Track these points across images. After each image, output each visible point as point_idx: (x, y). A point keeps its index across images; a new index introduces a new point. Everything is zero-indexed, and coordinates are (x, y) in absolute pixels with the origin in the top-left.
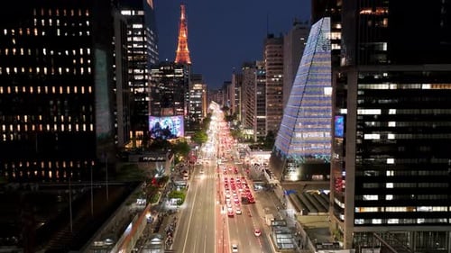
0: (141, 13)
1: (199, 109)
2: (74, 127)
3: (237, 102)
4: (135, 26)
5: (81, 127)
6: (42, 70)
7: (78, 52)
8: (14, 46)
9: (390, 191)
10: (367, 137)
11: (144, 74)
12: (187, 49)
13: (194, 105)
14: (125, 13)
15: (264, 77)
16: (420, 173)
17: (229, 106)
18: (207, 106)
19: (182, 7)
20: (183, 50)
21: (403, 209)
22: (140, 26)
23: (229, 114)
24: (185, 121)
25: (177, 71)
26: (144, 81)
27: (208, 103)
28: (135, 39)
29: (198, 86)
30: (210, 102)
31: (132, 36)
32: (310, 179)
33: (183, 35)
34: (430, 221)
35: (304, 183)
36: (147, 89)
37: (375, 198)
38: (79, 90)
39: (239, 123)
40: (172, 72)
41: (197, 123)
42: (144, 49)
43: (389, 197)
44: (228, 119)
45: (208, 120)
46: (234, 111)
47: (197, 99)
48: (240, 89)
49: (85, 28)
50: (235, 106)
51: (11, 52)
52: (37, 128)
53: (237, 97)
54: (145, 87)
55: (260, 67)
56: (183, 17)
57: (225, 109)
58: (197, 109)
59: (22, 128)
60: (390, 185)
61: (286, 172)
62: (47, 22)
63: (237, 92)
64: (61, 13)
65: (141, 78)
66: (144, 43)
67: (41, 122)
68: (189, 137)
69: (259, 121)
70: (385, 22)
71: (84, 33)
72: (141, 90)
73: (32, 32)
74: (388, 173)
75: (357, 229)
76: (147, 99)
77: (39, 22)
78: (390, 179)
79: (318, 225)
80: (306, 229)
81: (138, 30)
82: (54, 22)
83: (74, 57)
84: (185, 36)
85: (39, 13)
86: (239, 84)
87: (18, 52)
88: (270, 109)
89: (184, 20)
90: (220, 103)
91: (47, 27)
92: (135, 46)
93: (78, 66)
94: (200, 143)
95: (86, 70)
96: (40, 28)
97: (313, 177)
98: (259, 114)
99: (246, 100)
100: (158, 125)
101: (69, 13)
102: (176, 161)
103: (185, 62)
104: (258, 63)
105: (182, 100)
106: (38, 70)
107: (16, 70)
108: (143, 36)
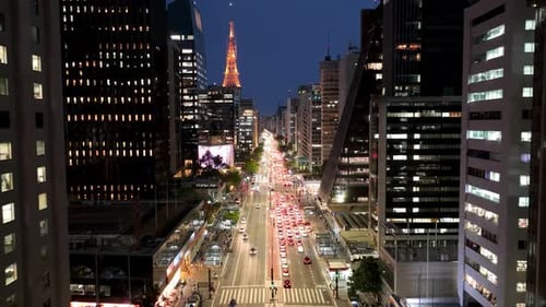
0: (190, 38)
1: (250, 138)
2: (134, 153)
3: (293, 130)
4: (185, 51)
5: (141, 153)
6: (106, 99)
7: (139, 82)
8: (80, 77)
9: (416, 205)
10: (396, 158)
11: (194, 101)
12: (236, 70)
13: (244, 133)
14: (176, 37)
15: (319, 102)
16: (442, 189)
17: (284, 135)
18: (259, 135)
19: (231, 23)
20: (232, 72)
21: (428, 221)
22: (190, 51)
23: (284, 143)
24: (235, 151)
25: (227, 96)
26: (193, 108)
27: (260, 131)
28: (185, 64)
29: (248, 113)
30: (262, 131)
31: (182, 61)
32: (356, 201)
33: (232, 55)
34: (452, 231)
35: (349, 205)
36: (197, 117)
37: (403, 210)
38: (140, 117)
39: (295, 153)
40: (220, 97)
41: (247, 153)
42: (193, 75)
43: (416, 210)
44: (282, 149)
45: (259, 150)
46: (289, 141)
47: (247, 127)
48: (295, 115)
49: (145, 61)
50: (290, 134)
51: (78, 82)
52: (101, 153)
53: (293, 125)
54: (194, 114)
55: (316, 93)
56: (231, 35)
57: (279, 138)
58: (247, 138)
59: (87, 153)
60: (416, 200)
61: (333, 195)
62: (111, 55)
63: (293, 119)
64: (124, 47)
65: (191, 104)
66: (193, 68)
67: (105, 148)
68: (239, 168)
69: (314, 149)
70: (418, 57)
71: (145, 65)
72: (190, 117)
73: (98, 64)
74: (415, 189)
75: (388, 238)
76: (197, 126)
77: (104, 55)
78: (416, 194)
79: (358, 240)
80: (348, 243)
81: (187, 55)
82: (118, 55)
83: (136, 87)
84: (234, 56)
85: (104, 46)
86: (295, 109)
87: (85, 82)
88: (325, 137)
89: (233, 38)
90: (274, 132)
91: (111, 60)
92: (184, 71)
93: (139, 95)
94: (251, 174)
95: (146, 100)
96: (105, 60)
97: (359, 199)
98: (314, 142)
99: (302, 128)
100: (208, 153)
101: (131, 47)
102: (227, 190)
103: (234, 86)
104: (314, 87)
105: (232, 127)
106: (102, 99)
107: (82, 99)
108: (192, 61)
